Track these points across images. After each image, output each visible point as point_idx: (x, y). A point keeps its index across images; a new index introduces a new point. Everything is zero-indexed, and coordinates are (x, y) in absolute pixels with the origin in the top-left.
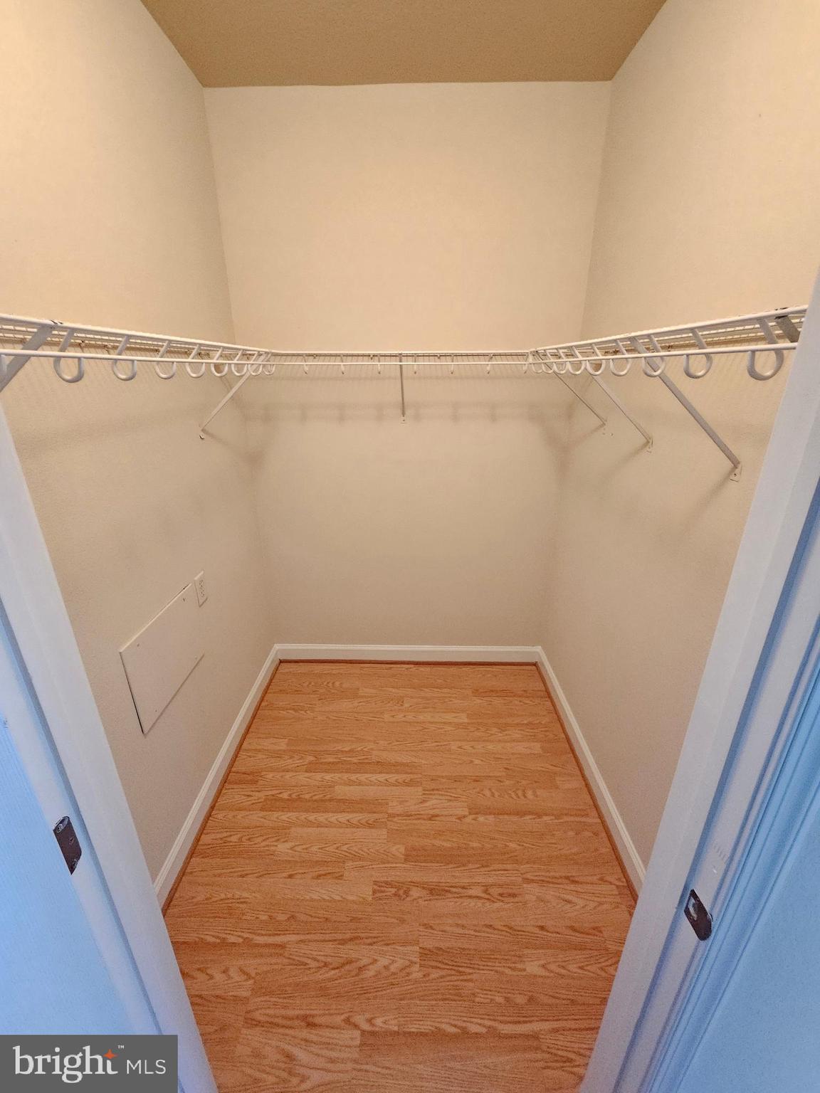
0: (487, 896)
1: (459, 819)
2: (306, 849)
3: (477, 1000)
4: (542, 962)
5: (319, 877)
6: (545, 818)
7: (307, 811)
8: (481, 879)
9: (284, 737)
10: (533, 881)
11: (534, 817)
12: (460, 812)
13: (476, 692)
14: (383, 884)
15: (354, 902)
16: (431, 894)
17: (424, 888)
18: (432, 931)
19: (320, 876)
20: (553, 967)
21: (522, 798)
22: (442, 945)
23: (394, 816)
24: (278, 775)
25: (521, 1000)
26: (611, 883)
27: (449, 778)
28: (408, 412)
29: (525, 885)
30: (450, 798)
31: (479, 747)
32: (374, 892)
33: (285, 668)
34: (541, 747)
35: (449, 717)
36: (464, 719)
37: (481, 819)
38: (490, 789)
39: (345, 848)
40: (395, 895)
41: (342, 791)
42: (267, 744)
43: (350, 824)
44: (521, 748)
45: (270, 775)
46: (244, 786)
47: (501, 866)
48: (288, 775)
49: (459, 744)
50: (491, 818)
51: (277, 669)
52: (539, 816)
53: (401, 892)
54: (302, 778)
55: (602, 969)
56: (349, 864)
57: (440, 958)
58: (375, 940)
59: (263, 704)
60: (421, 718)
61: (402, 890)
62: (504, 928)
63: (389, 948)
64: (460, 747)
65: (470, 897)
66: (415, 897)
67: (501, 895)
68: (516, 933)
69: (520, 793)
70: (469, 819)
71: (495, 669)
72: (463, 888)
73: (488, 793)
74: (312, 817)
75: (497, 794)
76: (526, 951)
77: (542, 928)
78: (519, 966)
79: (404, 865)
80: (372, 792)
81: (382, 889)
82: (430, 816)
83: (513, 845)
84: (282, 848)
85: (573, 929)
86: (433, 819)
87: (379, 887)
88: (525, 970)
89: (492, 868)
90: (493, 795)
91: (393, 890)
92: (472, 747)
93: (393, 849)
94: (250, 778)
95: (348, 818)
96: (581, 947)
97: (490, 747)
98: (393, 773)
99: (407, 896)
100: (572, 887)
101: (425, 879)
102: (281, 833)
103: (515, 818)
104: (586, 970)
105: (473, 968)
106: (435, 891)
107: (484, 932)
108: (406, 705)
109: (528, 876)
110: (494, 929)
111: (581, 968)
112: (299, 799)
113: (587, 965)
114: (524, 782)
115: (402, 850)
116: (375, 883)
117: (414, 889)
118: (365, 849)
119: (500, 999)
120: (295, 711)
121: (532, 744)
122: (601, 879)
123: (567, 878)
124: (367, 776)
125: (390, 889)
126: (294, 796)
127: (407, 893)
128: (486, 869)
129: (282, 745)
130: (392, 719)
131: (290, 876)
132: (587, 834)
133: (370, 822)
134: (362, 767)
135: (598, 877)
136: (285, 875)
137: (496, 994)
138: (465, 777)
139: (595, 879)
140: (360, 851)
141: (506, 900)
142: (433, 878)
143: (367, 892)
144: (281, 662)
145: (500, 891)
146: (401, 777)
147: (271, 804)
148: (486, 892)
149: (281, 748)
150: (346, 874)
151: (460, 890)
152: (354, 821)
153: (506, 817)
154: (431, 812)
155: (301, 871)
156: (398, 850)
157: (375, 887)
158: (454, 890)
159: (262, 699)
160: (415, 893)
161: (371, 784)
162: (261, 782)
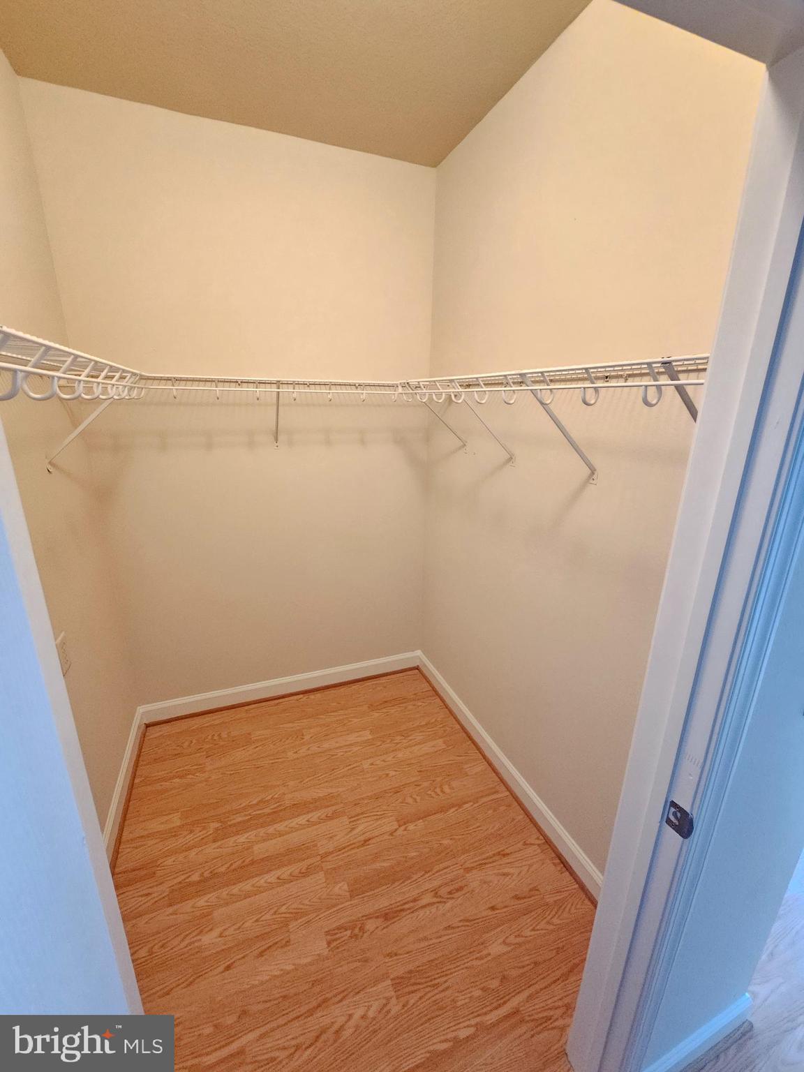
0: (439, 900)
1: (391, 834)
2: (239, 928)
3: (459, 1003)
4: (502, 940)
5: (261, 954)
6: (466, 806)
7: (227, 885)
8: (428, 886)
9: (177, 810)
10: (473, 868)
11: (456, 808)
12: (388, 828)
13: (373, 707)
14: (336, 931)
15: (311, 964)
16: (385, 920)
17: (377, 917)
18: (398, 957)
19: (262, 952)
20: (512, 939)
21: (441, 794)
22: (411, 967)
23: (328, 854)
24: (181, 857)
25: (494, 984)
26: (533, 844)
27: (370, 798)
28: (281, 438)
29: (467, 875)
30: (375, 817)
31: (390, 759)
32: (329, 943)
33: (154, 733)
34: (444, 742)
35: (352, 738)
36: (367, 735)
37: (411, 827)
38: (411, 797)
39: (283, 909)
40: (352, 936)
41: (260, 850)
42: (155, 825)
43: (281, 882)
44: (426, 748)
45: (169, 861)
46: (138, 885)
47: (442, 866)
48: (192, 854)
49: (370, 761)
50: (420, 823)
51: (144, 735)
52: (460, 806)
53: (357, 931)
54: (211, 850)
55: (548, 923)
56: (293, 925)
57: (413, 981)
58: (345, 993)
59: (137, 781)
60: (326, 745)
61: (356, 928)
62: (461, 924)
63: (361, 995)
64: (372, 764)
65: (423, 907)
66: (372, 929)
67: (450, 893)
68: (472, 923)
69: (438, 790)
70: (400, 831)
71: (383, 680)
72: (415, 900)
73: (410, 800)
74: (235, 889)
75: (418, 798)
76: (486, 936)
77: (493, 908)
78: (485, 952)
79: (352, 902)
80: (295, 839)
81: (337, 936)
82: (363, 842)
83: (446, 842)
84: (208, 939)
85: (517, 898)
86: (367, 843)
87: (332, 936)
88: (489, 954)
89: (435, 871)
90: (415, 800)
91: (348, 933)
92: (384, 761)
93: (336, 890)
94: (143, 873)
95: (277, 876)
96: (527, 912)
97: (400, 755)
98: (312, 811)
99: (363, 933)
100: (505, 860)
101: (376, 907)
102: (202, 921)
103: (439, 816)
104: (538, 930)
105: (446, 975)
106: (388, 916)
107: (445, 935)
108: (307, 737)
109: (467, 865)
110: (453, 928)
111: (533, 930)
112: (214, 875)
113: (536, 926)
114: (439, 779)
115: (346, 887)
116: (327, 933)
117: (370, 921)
118: (306, 902)
119: (477, 993)
120: (180, 777)
121: (435, 742)
122: (525, 844)
123: (499, 853)
124: (286, 823)
125: (345, 933)
126: (207, 874)
127: (361, 929)
128: (431, 873)
129: (176, 820)
130: (296, 756)
131: (228, 968)
132: (502, 808)
133: (303, 871)
134: (276, 816)
135: (521, 843)
136: (221, 968)
137: (474, 989)
138: (385, 792)
139: (520, 845)
140: (301, 906)
141: (456, 895)
142: (383, 903)
143: (321, 947)
144: (148, 726)
145: (448, 889)
146: (321, 813)
147: (180, 894)
148: (436, 895)
149: (174, 825)
150: (292, 937)
151: (412, 904)
152: (285, 876)
153: (432, 817)
154: (362, 838)
155: (238, 957)
156: (341, 888)
157: (329, 937)
158: (407, 906)
159: (134, 776)
160: (370, 925)
161: (293, 830)
162: (159, 873)
